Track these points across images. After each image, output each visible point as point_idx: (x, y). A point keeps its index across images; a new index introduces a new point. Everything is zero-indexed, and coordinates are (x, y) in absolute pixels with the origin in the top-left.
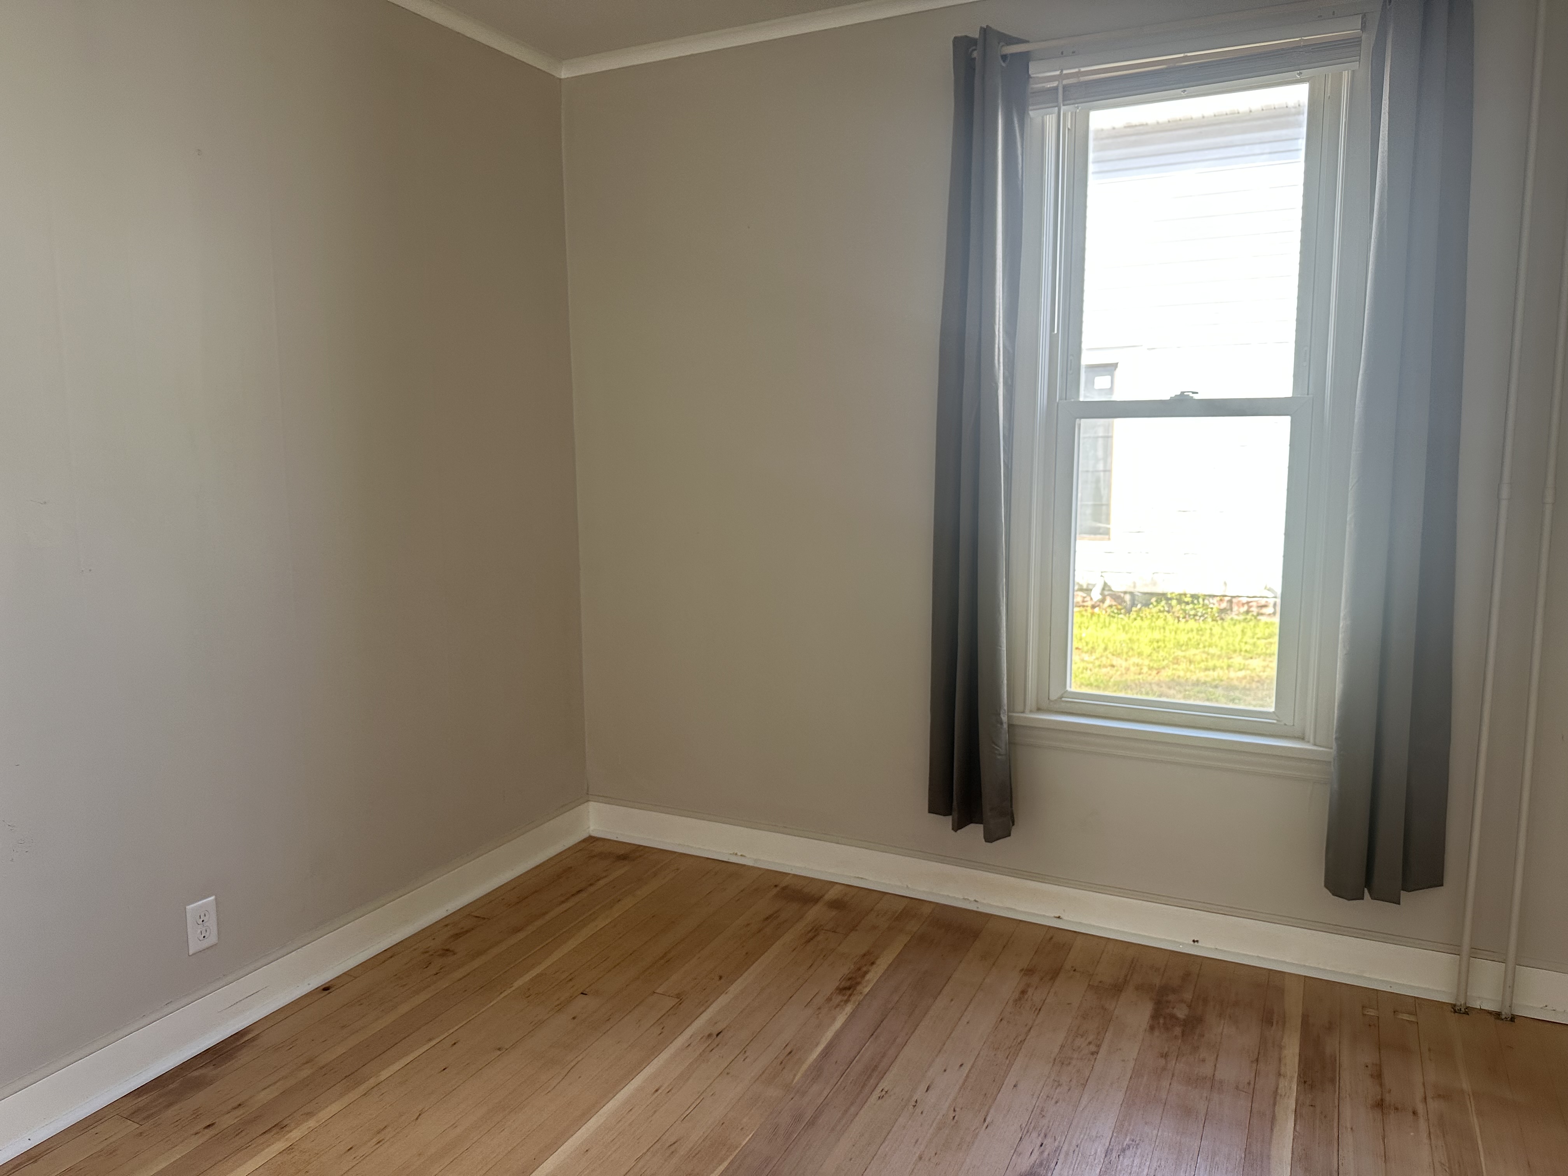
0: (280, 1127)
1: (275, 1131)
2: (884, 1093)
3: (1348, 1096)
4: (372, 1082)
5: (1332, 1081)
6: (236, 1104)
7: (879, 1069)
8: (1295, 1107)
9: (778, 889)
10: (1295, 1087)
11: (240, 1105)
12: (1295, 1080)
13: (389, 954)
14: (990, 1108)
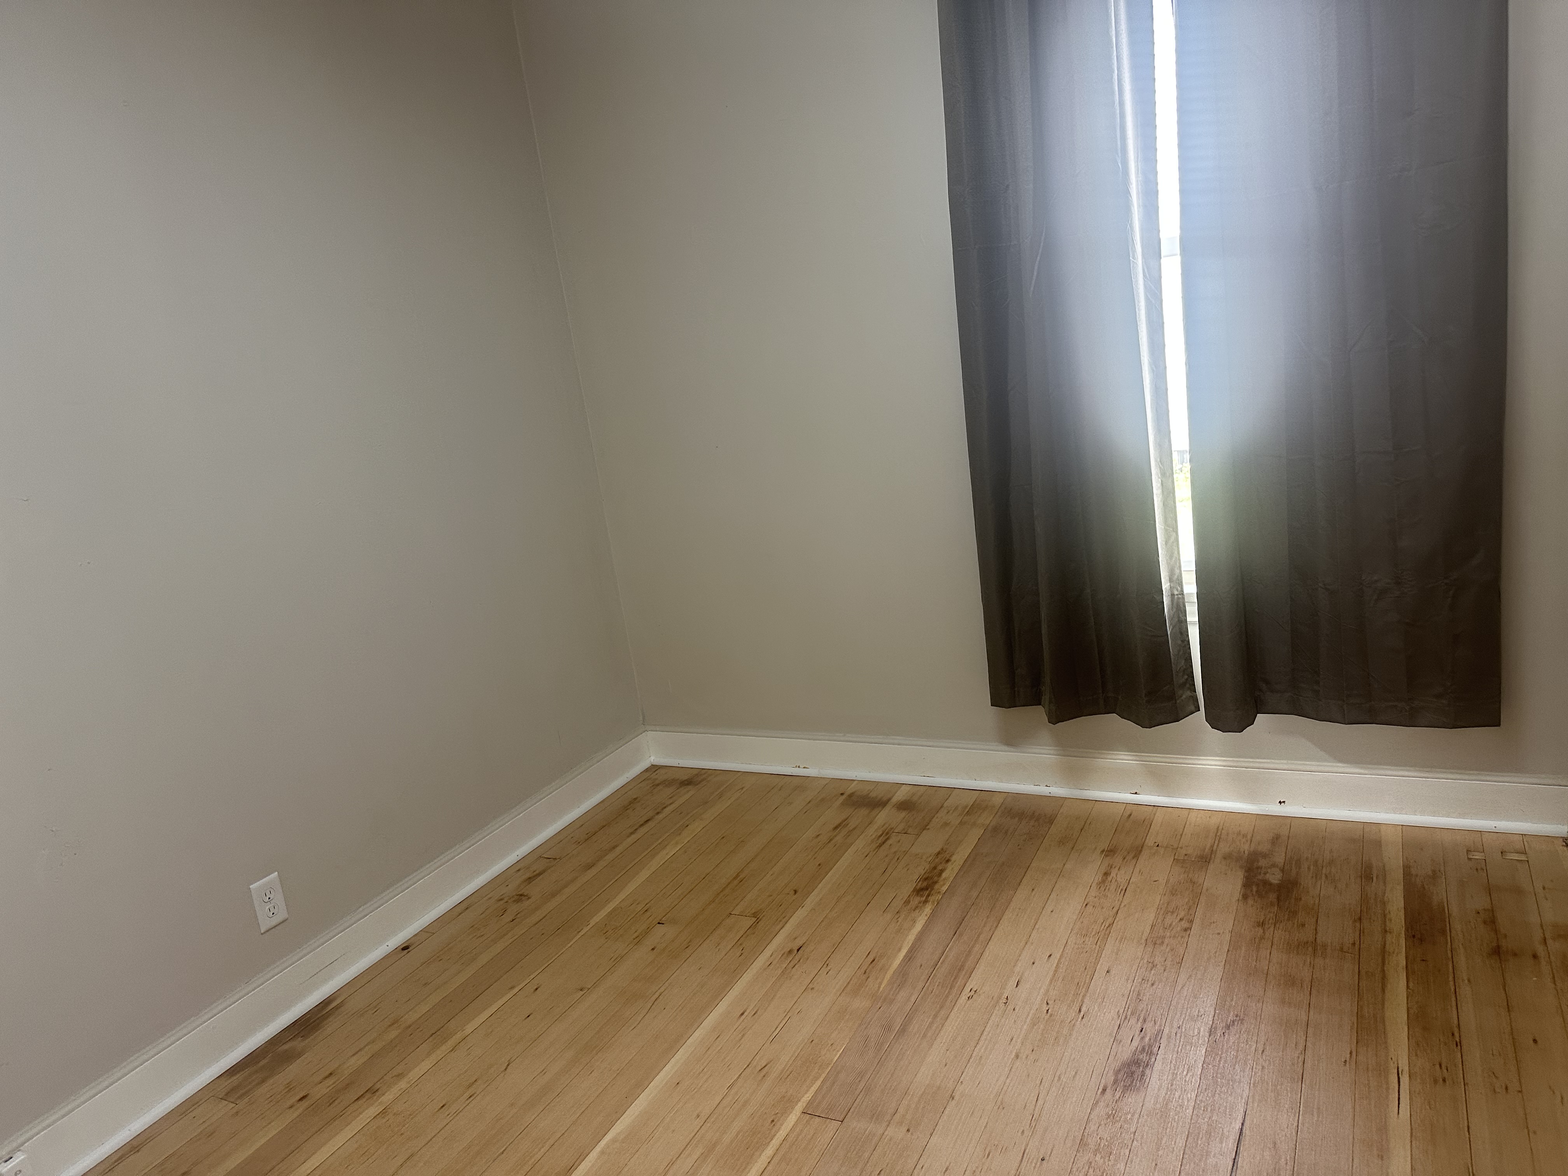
0: (372, 1092)
1: (368, 1095)
2: (973, 992)
3: (1461, 946)
4: (459, 1036)
5: (1443, 932)
6: (328, 1073)
7: (966, 968)
8: (1405, 963)
9: (844, 797)
10: (1403, 942)
11: (331, 1074)
12: (1403, 935)
13: (465, 906)
14: (1084, 996)
